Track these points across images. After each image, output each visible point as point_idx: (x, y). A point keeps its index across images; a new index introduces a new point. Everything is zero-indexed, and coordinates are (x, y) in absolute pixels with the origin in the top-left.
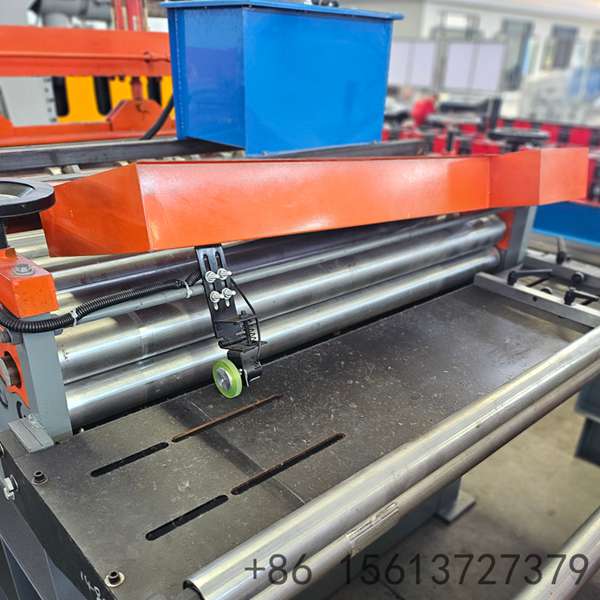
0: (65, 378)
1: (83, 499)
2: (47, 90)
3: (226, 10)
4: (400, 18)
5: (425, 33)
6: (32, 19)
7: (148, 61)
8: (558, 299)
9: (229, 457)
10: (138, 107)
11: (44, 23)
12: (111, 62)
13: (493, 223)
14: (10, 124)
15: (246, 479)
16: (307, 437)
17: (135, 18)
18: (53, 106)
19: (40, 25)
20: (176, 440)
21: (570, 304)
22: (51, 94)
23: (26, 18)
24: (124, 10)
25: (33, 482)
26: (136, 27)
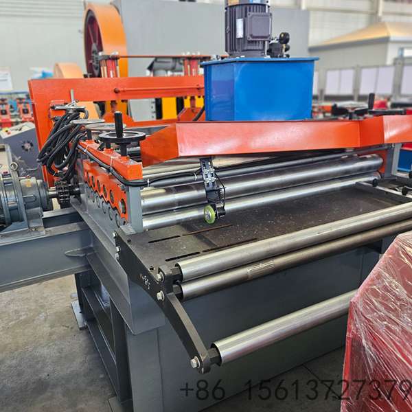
0: (143, 212)
1: (145, 249)
2: (152, 107)
3: (228, 64)
4: (317, 59)
5: (389, 61)
6: (148, 73)
7: (198, 89)
8: (399, 193)
9: (205, 242)
10: (192, 111)
11: (154, 75)
12: (182, 90)
13: (373, 158)
14: (133, 121)
15: (209, 248)
16: (240, 238)
17: (193, 70)
18: (155, 115)
19: (152, 75)
20: (184, 235)
21: (405, 195)
22: (154, 109)
23: (145, 73)
24: (189, 66)
25: (126, 242)
26: (194, 74)
